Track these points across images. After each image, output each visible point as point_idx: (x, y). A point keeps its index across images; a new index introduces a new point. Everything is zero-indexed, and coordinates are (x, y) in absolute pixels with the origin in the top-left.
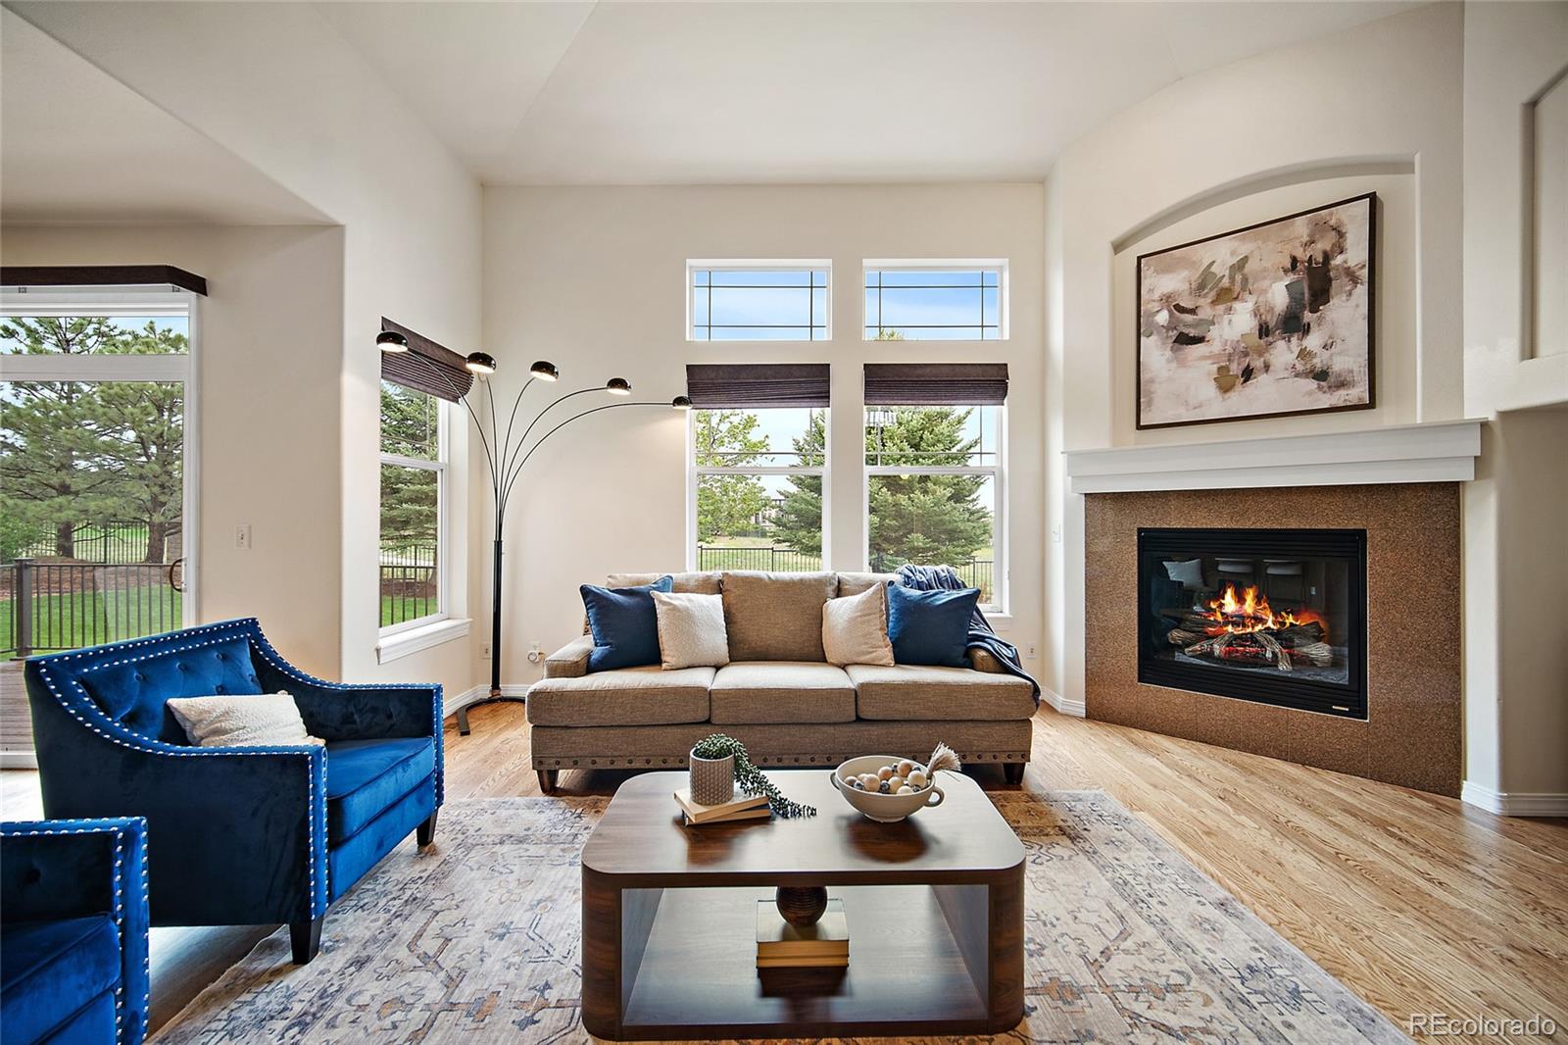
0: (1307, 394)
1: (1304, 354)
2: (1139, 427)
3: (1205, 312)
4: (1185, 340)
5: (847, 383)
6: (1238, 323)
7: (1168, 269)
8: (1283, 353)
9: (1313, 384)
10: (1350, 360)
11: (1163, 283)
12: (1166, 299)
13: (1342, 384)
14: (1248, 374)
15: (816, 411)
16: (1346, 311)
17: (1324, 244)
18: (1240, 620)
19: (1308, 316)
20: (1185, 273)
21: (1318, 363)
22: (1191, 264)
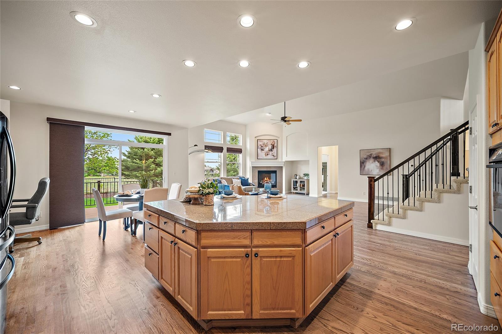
0: (272, 157)
1: (272, 153)
2: (258, 159)
3: (264, 147)
4: (262, 150)
5: (225, 150)
6: (267, 149)
7: (261, 142)
8: (271, 153)
9: (273, 156)
10: (275, 155)
11: (260, 143)
12: (260, 145)
13: (275, 157)
14: (268, 154)
15: (220, 154)
16: (275, 150)
17: (274, 143)
18: (266, 180)
19: (272, 150)
20: (262, 143)
21: (273, 154)
22: (263, 142)
